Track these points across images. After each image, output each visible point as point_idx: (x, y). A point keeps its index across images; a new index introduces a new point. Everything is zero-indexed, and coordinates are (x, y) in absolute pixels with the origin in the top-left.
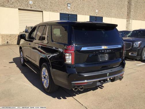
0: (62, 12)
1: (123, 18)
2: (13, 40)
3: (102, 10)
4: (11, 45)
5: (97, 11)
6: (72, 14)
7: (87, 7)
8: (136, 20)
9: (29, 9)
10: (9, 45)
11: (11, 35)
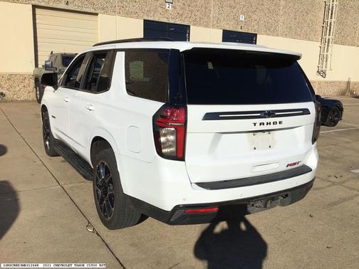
0: (150, 19)
1: (309, 40)
2: (18, 89)
3: (254, 17)
4: (12, 101)
5: (242, 18)
6: (178, 23)
7: (217, 7)
8: (343, 44)
9: (63, 6)
10: (6, 101)
11: (11, 75)
